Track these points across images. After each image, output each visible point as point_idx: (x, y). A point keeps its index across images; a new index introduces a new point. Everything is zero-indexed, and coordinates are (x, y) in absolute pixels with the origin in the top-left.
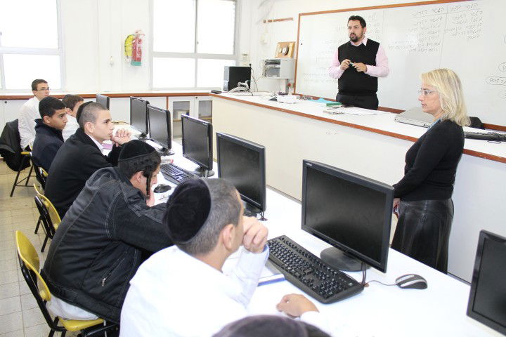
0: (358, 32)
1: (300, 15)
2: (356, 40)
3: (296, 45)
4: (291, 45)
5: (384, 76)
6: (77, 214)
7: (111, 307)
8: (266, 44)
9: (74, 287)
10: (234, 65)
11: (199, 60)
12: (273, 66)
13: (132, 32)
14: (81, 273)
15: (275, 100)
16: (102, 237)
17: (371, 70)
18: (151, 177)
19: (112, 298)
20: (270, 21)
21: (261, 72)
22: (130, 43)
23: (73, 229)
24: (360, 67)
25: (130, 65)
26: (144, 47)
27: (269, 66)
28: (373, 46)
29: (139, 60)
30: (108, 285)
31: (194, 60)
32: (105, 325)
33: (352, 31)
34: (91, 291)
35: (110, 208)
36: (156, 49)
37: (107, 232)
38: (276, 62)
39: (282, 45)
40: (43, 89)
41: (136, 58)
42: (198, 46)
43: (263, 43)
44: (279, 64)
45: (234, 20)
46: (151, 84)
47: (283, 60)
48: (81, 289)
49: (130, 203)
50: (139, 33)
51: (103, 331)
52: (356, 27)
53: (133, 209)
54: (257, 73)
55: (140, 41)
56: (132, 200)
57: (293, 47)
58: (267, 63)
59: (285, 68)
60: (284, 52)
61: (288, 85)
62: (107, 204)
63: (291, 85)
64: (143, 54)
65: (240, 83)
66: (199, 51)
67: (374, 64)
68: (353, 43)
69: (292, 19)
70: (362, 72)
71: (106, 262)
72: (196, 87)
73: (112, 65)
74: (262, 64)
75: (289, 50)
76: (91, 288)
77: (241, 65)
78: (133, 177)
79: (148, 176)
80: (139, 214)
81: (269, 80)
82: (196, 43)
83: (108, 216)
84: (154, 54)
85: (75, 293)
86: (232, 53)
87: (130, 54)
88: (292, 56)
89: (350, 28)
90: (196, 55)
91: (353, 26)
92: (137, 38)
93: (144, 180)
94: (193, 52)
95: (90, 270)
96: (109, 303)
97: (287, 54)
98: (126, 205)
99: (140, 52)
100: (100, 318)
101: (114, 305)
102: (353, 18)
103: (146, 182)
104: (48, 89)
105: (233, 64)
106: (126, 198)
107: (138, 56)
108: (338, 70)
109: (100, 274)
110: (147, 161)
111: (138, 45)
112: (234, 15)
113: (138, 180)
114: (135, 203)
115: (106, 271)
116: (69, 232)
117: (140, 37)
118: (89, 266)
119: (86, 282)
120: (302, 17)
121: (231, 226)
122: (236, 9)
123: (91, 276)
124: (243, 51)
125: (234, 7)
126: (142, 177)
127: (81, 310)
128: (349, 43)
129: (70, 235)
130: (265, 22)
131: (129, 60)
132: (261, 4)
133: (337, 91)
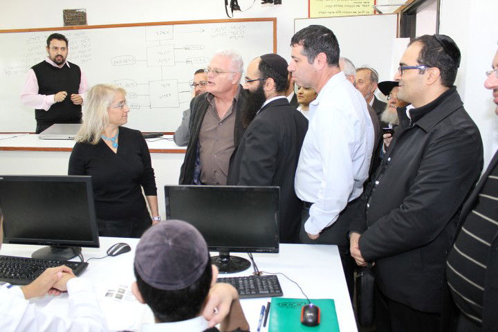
33: (57, 52)
52: (63, 49)
89: (55, 48)
91: (60, 46)
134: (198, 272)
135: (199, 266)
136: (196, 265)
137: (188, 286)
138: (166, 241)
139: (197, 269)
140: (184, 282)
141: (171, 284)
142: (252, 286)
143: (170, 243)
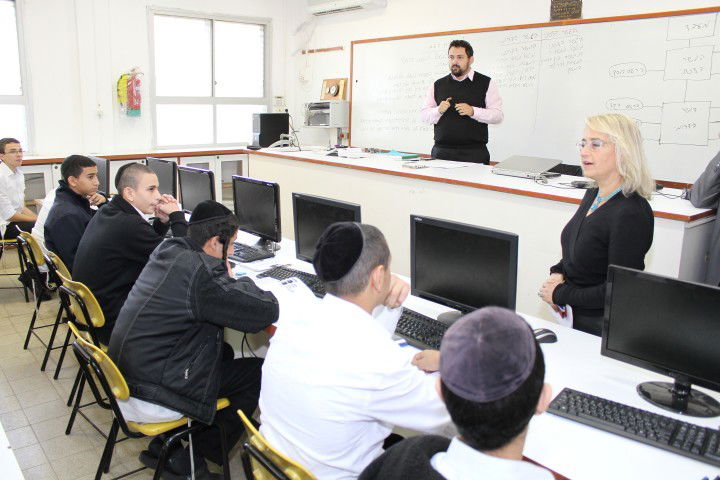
0: (462, 64)
1: (352, 43)
2: (459, 74)
3: (349, 83)
4: (342, 83)
5: (496, 122)
6: (148, 295)
7: (196, 404)
8: (307, 82)
9: (152, 383)
10: (266, 112)
11: (218, 106)
12: (319, 111)
13: (126, 70)
14: (160, 364)
15: (335, 154)
16: (182, 318)
17: (479, 114)
18: (228, 243)
19: (197, 393)
20: (311, 51)
21: (303, 119)
22: (124, 86)
23: (147, 312)
24: (463, 108)
25: (124, 116)
26: (144, 90)
27: (314, 111)
28: (482, 81)
29: (137, 108)
30: (192, 376)
31: (211, 107)
32: (189, 425)
33: (454, 62)
34: (173, 385)
35: (191, 283)
36: (160, 92)
37: (190, 311)
38: (324, 106)
39: (329, 82)
40: (13, 151)
41: (133, 104)
42: (216, 87)
43: (303, 81)
44: (328, 108)
45: (262, 51)
46: (154, 140)
47: (332, 102)
48: (160, 384)
49: (215, 276)
50: (136, 71)
51: (187, 434)
52: (459, 57)
53: (219, 283)
54: (297, 121)
55: (138, 82)
56: (217, 272)
57: (345, 85)
58: (312, 107)
59: (335, 114)
60: (333, 91)
61: (341, 137)
62: (187, 279)
63: (344, 136)
64: (142, 100)
65: (282, 135)
66: (218, 94)
67: (483, 105)
68: (455, 78)
69: (341, 48)
70: (466, 117)
71: (188, 349)
72: (215, 144)
73: (100, 116)
74: (304, 110)
75: (338, 89)
76: (173, 381)
77: (275, 111)
78: (207, 244)
79: (225, 242)
80: (226, 289)
81: (314, 129)
82: (214, 83)
83: (189, 292)
84: (157, 100)
85: (153, 389)
86: (261, 96)
87: (125, 101)
88: (344, 97)
89: (452, 57)
90: (213, 100)
91: (456, 55)
92: (133, 78)
93: (220, 247)
94: (210, 94)
95: (169, 360)
96: (194, 399)
97: (337, 94)
98: (210, 279)
99: (138, 97)
100: (186, 416)
101: (199, 401)
102: (456, 44)
103: (221, 249)
104: (21, 151)
105: (263, 110)
106: (210, 271)
107: (136, 102)
108: (435, 113)
109: (181, 364)
110: (223, 223)
111: (135, 88)
112: (262, 45)
113: (213, 247)
114: (219, 275)
115: (187, 362)
116: (140, 316)
117: (138, 77)
118: (168, 356)
119: (166, 374)
120: (355, 46)
121: (381, 267)
122: (264, 36)
123: (171, 367)
124: (276, 92)
125: (262, 33)
126: (218, 243)
127: (162, 408)
128: (450, 76)
129: (141, 319)
130: (304, 53)
131: (124, 109)
132: (298, 30)
133: (432, 143)
134: (508, 387)
135: (511, 380)
136: (507, 377)
137: (492, 400)
138: (475, 336)
139: (507, 383)
140: (486, 395)
141: (469, 392)
142: (699, 442)
143: (479, 340)
